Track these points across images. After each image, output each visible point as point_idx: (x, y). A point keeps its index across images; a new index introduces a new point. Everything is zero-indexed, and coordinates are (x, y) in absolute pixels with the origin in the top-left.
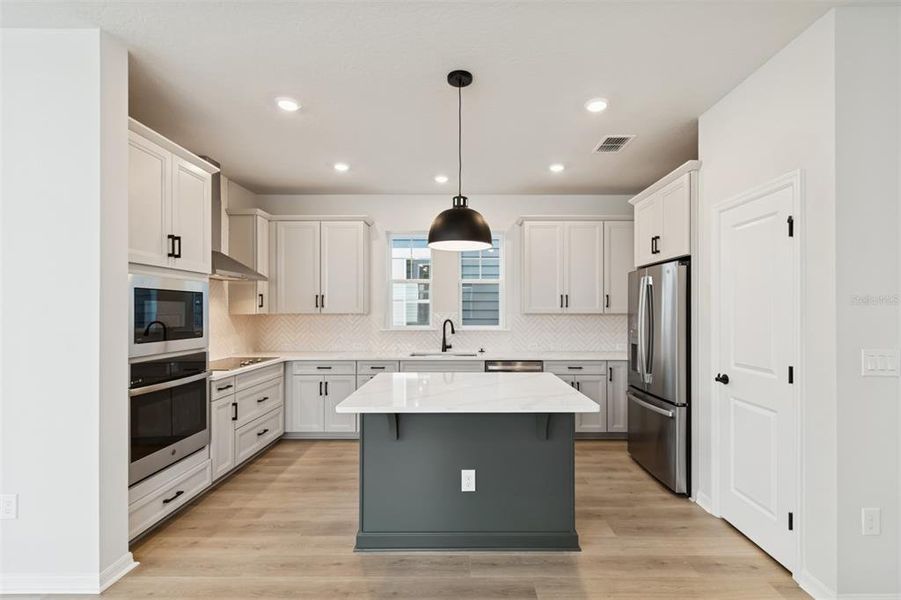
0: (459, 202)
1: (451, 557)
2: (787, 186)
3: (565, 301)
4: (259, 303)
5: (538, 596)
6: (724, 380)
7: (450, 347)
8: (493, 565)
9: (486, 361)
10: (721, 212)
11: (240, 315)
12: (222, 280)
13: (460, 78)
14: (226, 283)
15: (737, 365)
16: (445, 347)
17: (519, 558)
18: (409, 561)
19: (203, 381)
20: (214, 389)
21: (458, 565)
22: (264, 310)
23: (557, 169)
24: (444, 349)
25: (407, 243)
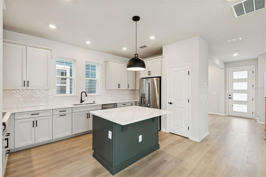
0: (136, 56)
1: (140, 162)
2: (188, 65)
3: (119, 86)
5: (167, 160)
6: (171, 103)
7: (84, 101)
9: (102, 105)
10: (169, 68)
13: (136, 19)
15: (174, 100)
17: (153, 155)
18: (133, 169)
21: (143, 163)
23: (125, 49)
24: (81, 102)
25: (63, 63)
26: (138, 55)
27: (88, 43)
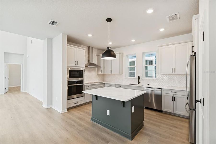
1: (103, 128)
3: (173, 70)
4: (101, 72)
7: (140, 83)
8: (108, 133)
9: (144, 87)
11: (99, 74)
12: (95, 68)
13: (109, 20)
14: (96, 68)
16: (139, 83)
17: (115, 135)
19: (83, 85)
20: (85, 87)
22: (102, 73)
23: (162, 30)
24: (138, 83)
25: (132, 57)
26: (110, 48)
27: (133, 41)
